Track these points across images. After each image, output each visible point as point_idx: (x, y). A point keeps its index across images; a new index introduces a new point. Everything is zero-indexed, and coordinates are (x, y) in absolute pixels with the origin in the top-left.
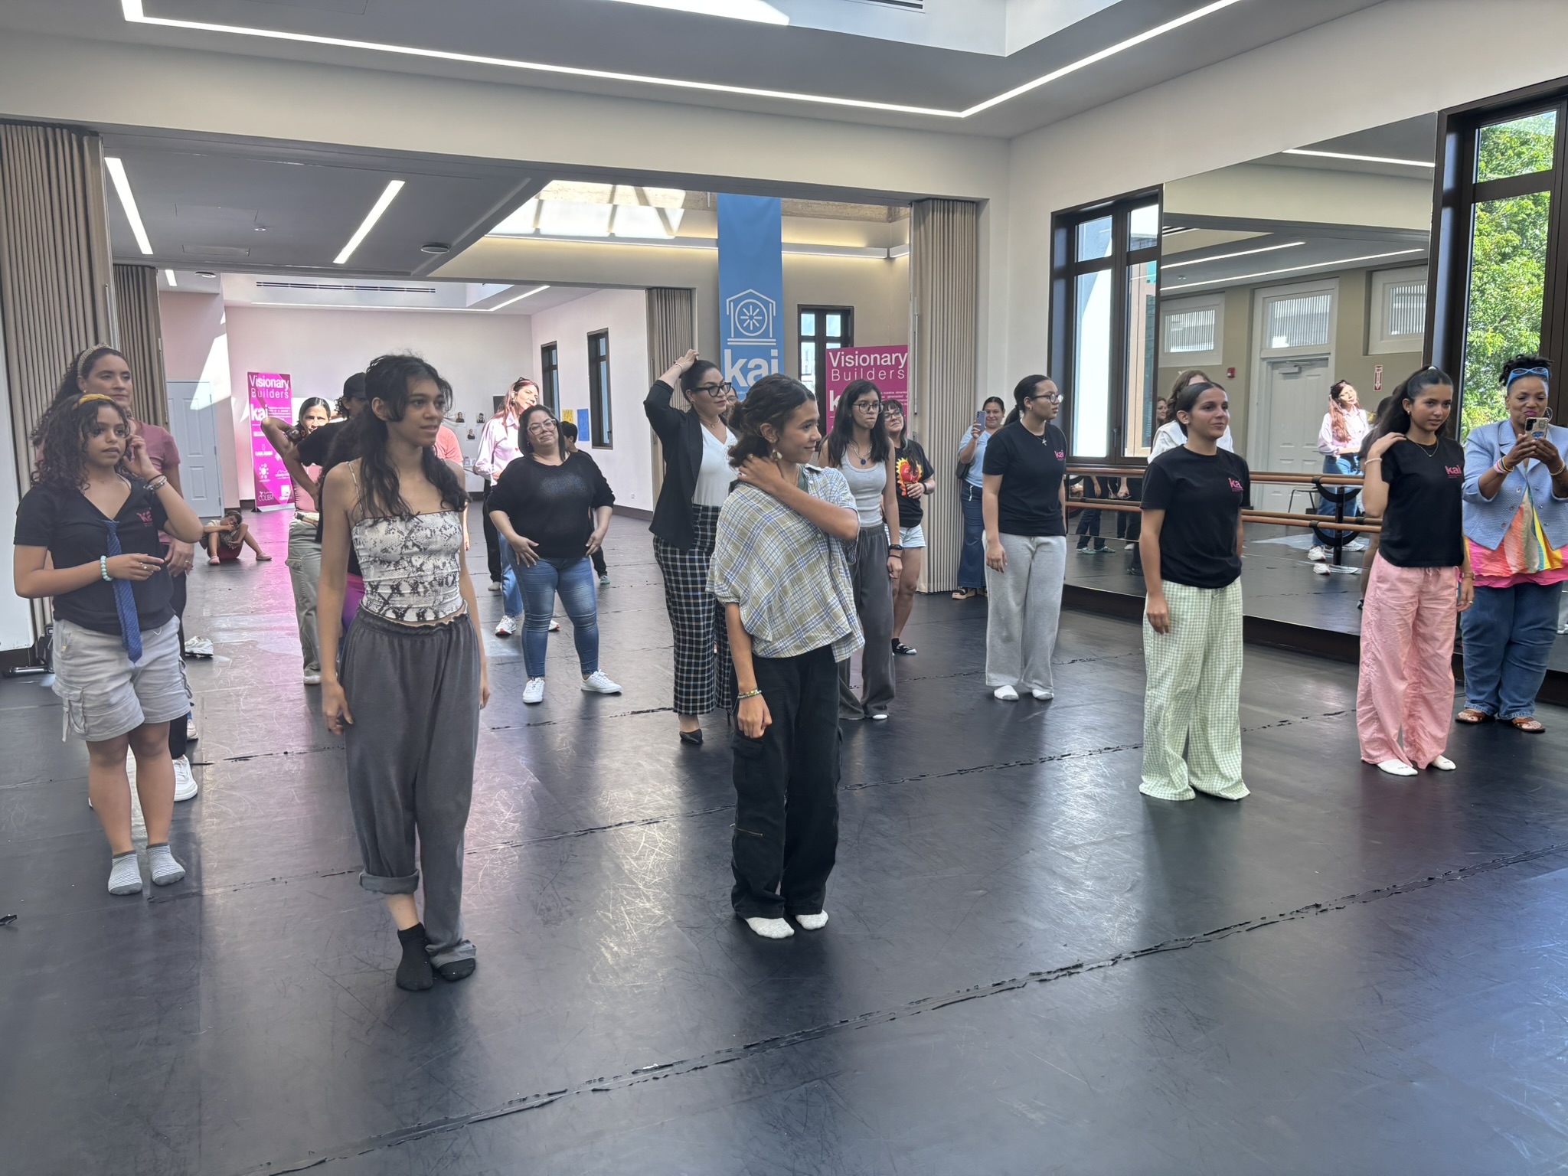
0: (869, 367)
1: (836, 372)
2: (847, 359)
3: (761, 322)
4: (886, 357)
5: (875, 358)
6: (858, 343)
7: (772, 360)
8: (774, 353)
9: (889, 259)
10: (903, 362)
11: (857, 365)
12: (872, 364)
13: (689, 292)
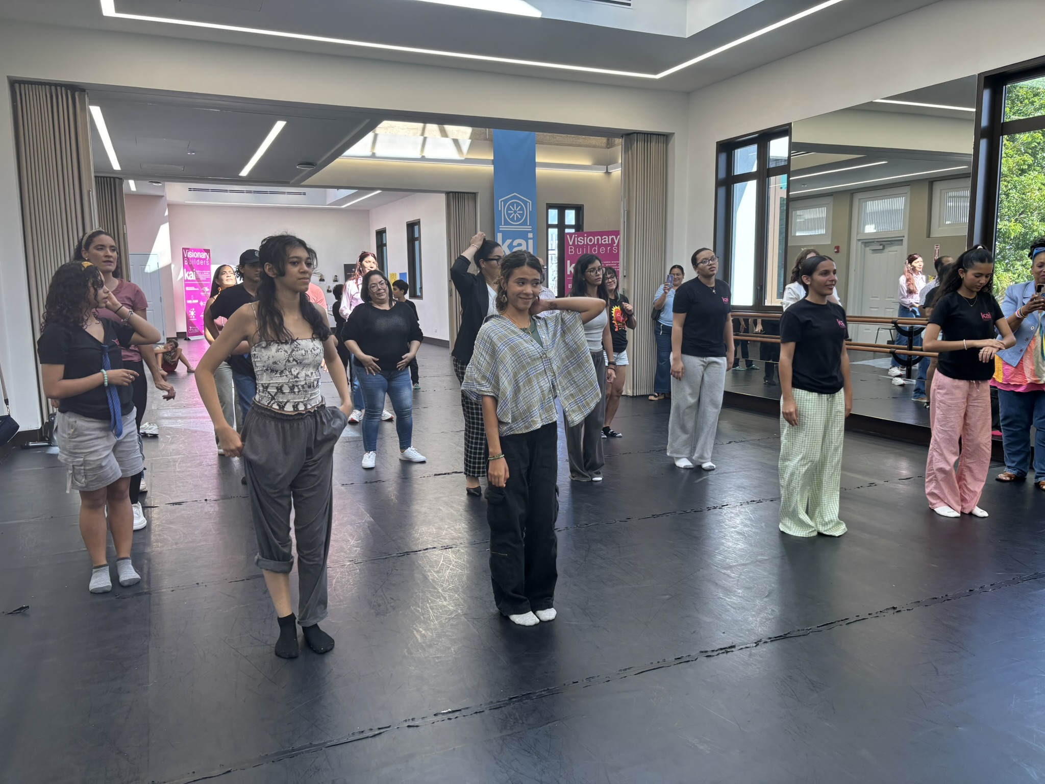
0: (594, 245)
1: (571, 248)
2: (579, 240)
3: (522, 215)
4: (605, 238)
5: (598, 239)
6: (586, 228)
7: (529, 240)
8: (530, 235)
9: (608, 173)
10: (616, 242)
11: (585, 243)
12: (596, 243)
13: (474, 195)
